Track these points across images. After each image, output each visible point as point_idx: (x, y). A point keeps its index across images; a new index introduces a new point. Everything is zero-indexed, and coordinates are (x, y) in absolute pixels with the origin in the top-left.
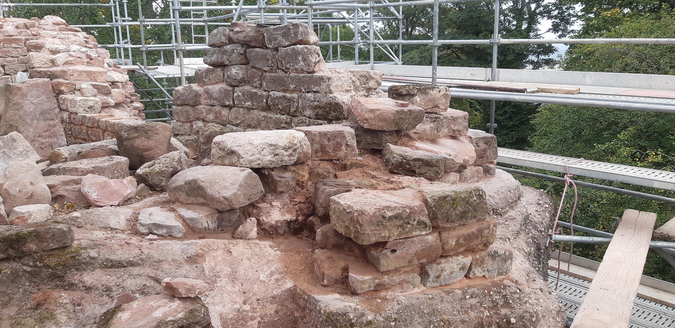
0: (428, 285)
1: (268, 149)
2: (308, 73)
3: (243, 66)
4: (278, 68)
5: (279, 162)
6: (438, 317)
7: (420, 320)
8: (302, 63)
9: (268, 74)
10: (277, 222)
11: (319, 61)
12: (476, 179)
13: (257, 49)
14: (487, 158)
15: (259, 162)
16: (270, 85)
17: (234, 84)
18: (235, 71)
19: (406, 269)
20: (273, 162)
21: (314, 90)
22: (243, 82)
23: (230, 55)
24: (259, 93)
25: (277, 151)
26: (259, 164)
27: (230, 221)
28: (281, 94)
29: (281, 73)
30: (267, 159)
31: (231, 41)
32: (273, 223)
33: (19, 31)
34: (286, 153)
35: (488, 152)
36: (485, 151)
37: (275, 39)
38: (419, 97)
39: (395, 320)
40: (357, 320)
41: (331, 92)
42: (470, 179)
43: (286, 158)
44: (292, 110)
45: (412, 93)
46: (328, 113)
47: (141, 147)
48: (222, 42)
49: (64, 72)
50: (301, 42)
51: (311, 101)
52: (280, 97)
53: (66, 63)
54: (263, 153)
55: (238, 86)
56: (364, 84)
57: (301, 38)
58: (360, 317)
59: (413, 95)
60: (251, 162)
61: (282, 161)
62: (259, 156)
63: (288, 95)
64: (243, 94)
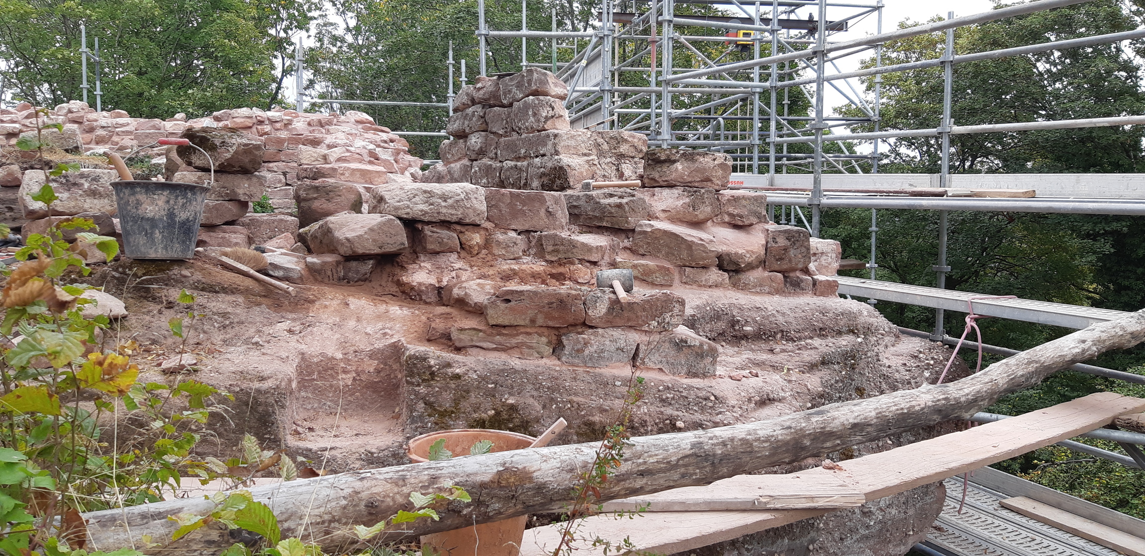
0: (564, 359)
1: (421, 197)
2: (539, 131)
3: (483, 133)
4: (514, 130)
5: (436, 215)
6: (564, 396)
7: (535, 393)
8: (532, 119)
9: (503, 139)
10: (420, 284)
11: (552, 117)
12: (767, 289)
13: (495, 108)
14: (790, 261)
15: (409, 210)
16: (504, 153)
17: (473, 157)
18: (475, 140)
19: (529, 330)
20: (426, 213)
21: (541, 152)
22: (481, 153)
23: (471, 120)
24: (494, 166)
25: (433, 200)
26: (408, 214)
27: (357, 272)
28: (513, 163)
29: (515, 136)
30: (419, 208)
31: (473, 102)
32: (415, 284)
33: (311, 129)
34: (443, 204)
35: (792, 253)
36: (785, 249)
37: (510, 91)
38: (682, 164)
39: (495, 383)
40: (439, 369)
41: (557, 153)
42: (754, 287)
43: (444, 211)
44: (523, 182)
45: (673, 158)
46: (553, 182)
47: (319, 210)
48: (464, 104)
49: (334, 170)
50: (536, 93)
51: (539, 168)
52: (512, 168)
53: (339, 160)
54: (414, 200)
55: (476, 160)
56: (615, 148)
57: (534, 88)
58: (444, 367)
59: (675, 162)
60: (397, 209)
61: (438, 213)
62: (408, 203)
63: (519, 164)
64: (480, 169)
